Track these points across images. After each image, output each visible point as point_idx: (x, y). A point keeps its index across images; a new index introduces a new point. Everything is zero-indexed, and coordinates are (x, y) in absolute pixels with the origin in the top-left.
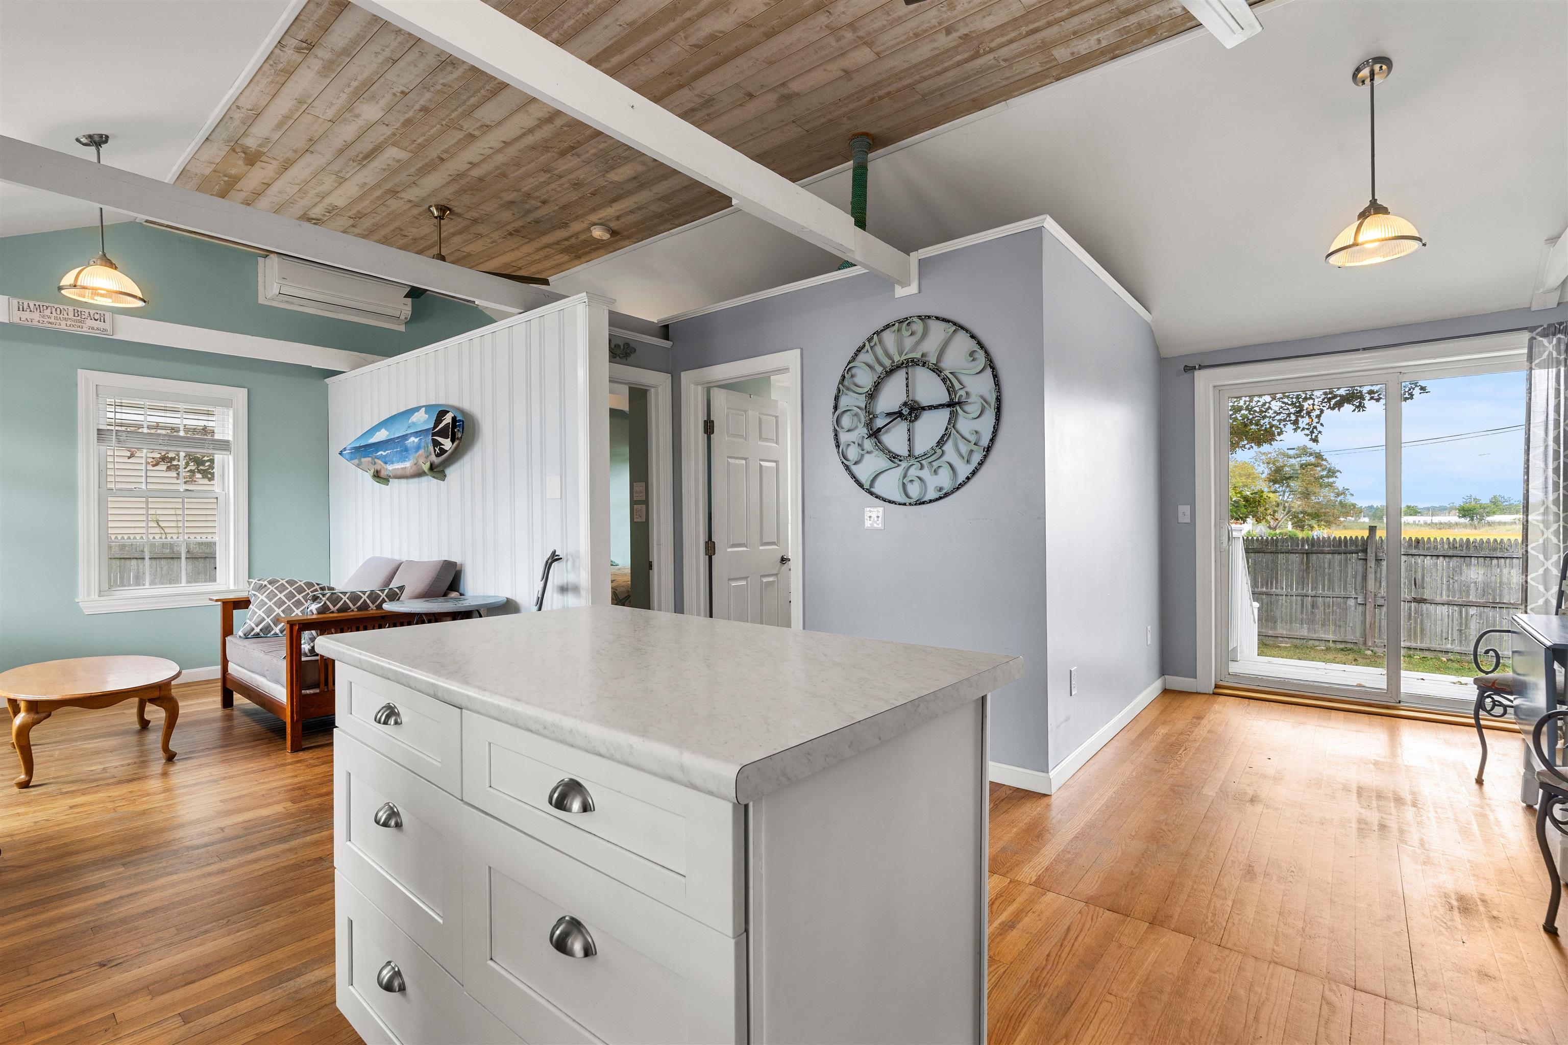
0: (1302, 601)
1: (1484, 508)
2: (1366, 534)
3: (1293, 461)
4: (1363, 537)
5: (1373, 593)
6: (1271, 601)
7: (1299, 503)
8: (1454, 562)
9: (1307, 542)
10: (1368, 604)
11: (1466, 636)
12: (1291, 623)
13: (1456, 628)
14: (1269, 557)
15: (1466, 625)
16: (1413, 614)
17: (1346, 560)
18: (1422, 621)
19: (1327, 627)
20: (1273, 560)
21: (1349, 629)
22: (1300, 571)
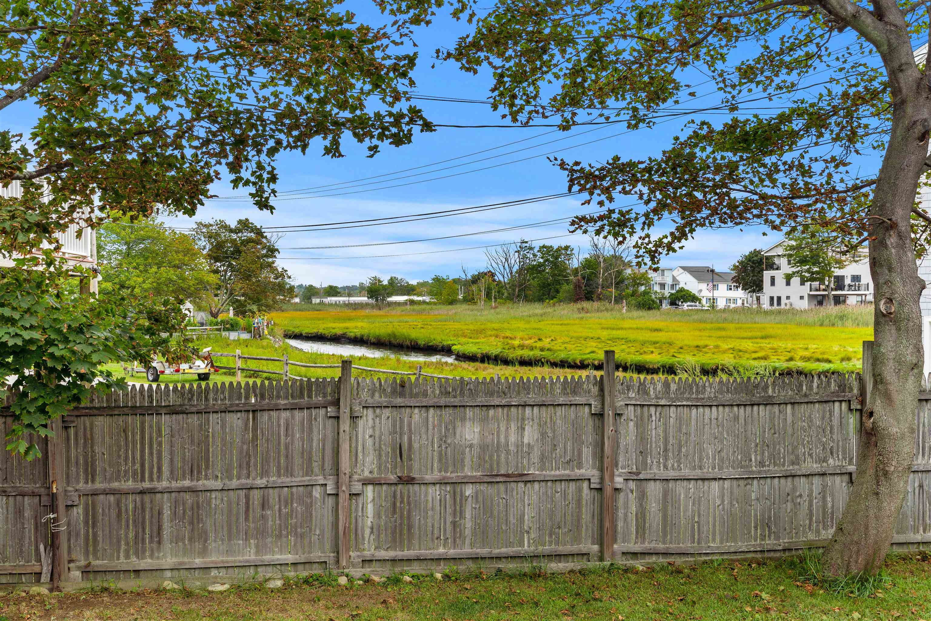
0: (247, 497)
1: (384, 288)
2: (337, 374)
3: (234, 236)
4: (333, 378)
5: (347, 476)
6: (198, 503)
7: (240, 286)
8: (447, 414)
9: (254, 392)
10: (341, 494)
11: (461, 530)
12: (230, 539)
13: (449, 519)
14: (194, 420)
15: (461, 513)
16: (398, 504)
17: (310, 420)
18: (409, 511)
19: (284, 539)
20: (200, 425)
21: (314, 538)
22: (243, 443)
